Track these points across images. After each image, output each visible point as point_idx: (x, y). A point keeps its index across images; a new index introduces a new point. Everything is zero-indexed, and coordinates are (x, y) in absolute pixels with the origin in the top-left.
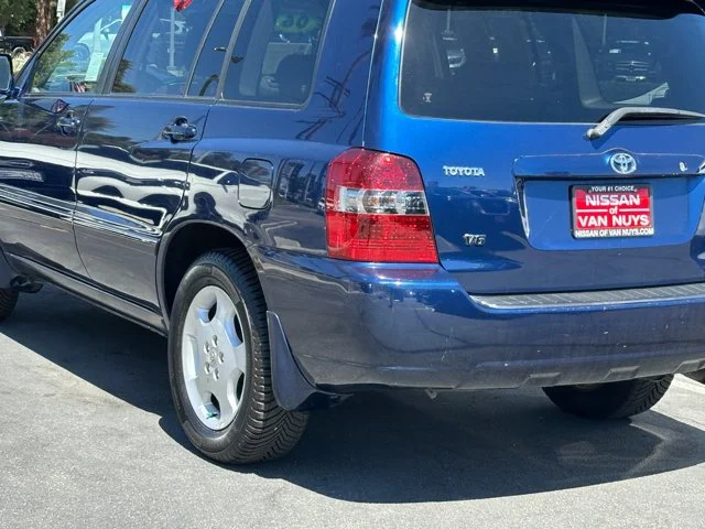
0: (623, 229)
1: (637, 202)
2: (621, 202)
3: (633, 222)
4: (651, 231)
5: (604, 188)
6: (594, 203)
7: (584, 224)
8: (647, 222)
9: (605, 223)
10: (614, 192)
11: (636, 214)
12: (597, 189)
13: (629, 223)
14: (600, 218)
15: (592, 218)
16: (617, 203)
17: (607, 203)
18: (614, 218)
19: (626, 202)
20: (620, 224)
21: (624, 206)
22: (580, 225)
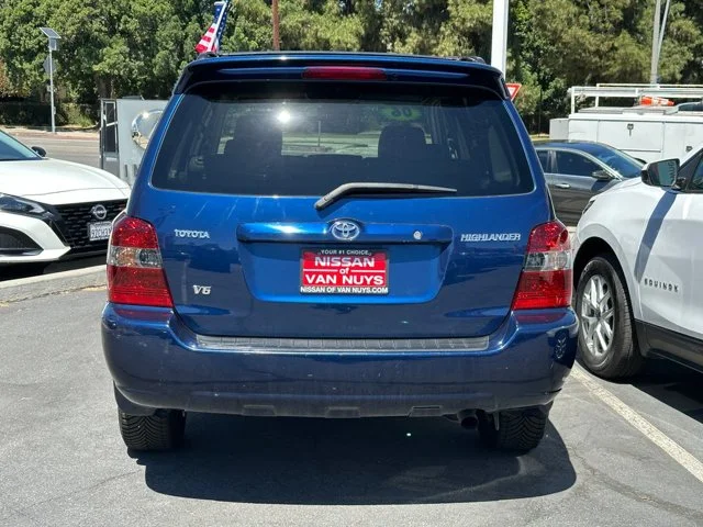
0: (353, 287)
1: (372, 264)
2: (354, 264)
3: (365, 281)
4: (385, 290)
5: (335, 252)
6: (323, 264)
7: (310, 281)
8: (381, 282)
9: (334, 281)
10: (346, 255)
11: (369, 275)
12: (327, 252)
13: (362, 282)
14: (329, 277)
15: (321, 276)
16: (349, 264)
17: (339, 264)
18: (345, 278)
19: (360, 264)
20: (350, 282)
21: (357, 267)
22: (306, 283)
